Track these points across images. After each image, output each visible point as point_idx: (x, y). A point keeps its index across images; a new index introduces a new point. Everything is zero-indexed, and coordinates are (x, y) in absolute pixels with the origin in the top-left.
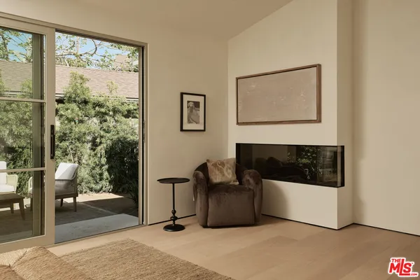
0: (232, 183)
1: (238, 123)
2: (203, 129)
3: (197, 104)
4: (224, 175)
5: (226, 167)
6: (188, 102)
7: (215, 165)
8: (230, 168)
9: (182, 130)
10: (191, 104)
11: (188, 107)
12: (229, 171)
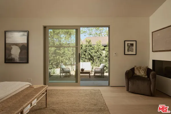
0: (143, 76)
1: (153, 51)
2: (135, 54)
3: (132, 45)
4: (140, 72)
5: (141, 69)
6: (128, 44)
7: (137, 68)
8: (143, 70)
9: (125, 54)
10: (129, 45)
11: (128, 46)
12: (143, 71)
